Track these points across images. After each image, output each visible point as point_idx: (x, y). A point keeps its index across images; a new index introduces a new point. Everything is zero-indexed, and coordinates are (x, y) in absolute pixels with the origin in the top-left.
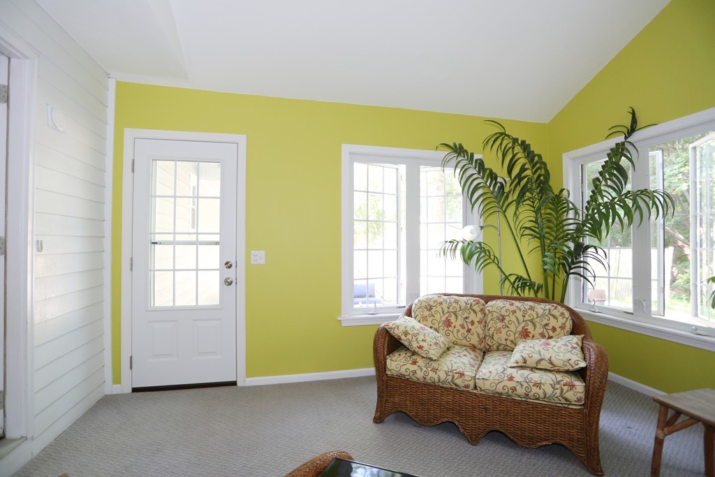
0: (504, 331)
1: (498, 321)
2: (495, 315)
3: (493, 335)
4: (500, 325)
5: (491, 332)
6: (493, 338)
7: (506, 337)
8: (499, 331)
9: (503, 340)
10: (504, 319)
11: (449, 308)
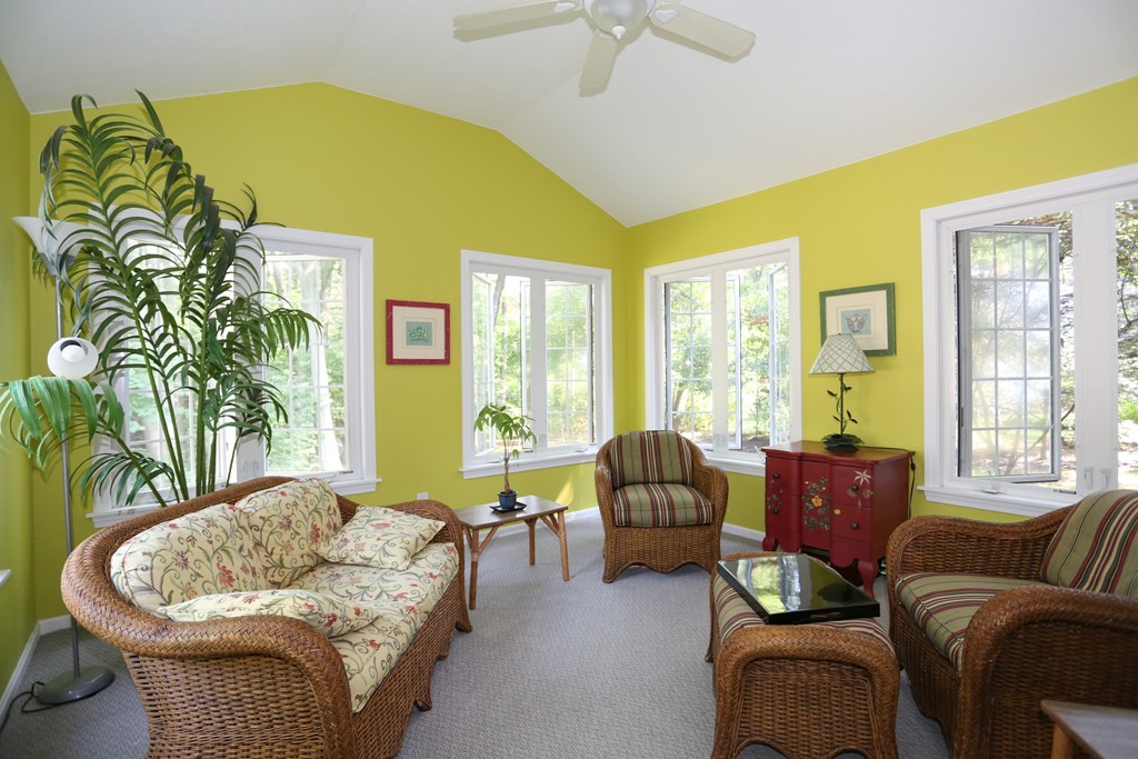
0: (294, 543)
1: (282, 531)
2: (276, 521)
3: (281, 561)
4: (286, 536)
5: (275, 557)
6: (284, 567)
7: (301, 552)
8: (287, 547)
9: (300, 559)
10: (290, 522)
11: (211, 542)
